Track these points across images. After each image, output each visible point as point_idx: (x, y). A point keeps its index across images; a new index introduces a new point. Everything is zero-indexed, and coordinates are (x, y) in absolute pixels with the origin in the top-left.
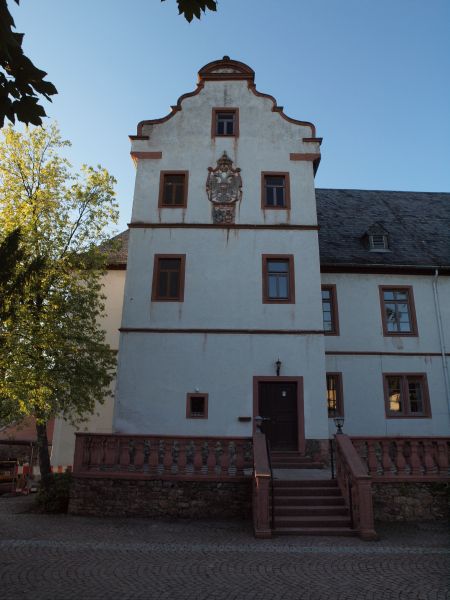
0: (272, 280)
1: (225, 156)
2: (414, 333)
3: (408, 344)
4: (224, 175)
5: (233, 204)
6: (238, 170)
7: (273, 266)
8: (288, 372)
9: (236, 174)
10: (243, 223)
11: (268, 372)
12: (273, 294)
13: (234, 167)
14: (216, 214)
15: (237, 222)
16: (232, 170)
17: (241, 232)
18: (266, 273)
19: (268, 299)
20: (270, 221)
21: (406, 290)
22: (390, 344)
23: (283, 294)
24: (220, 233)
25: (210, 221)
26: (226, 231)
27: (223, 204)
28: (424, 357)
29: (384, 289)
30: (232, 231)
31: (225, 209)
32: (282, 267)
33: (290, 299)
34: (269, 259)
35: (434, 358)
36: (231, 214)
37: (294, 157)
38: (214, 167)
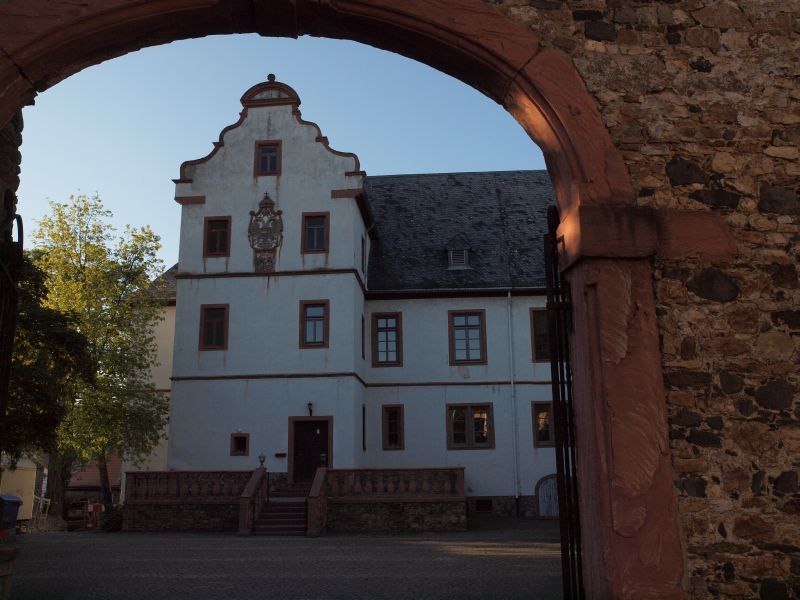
0: (310, 325)
1: (267, 198)
2: (483, 361)
3: (475, 373)
4: (266, 219)
5: (274, 250)
6: (280, 213)
7: (311, 312)
8: (319, 412)
9: (278, 218)
10: (282, 270)
11: (303, 413)
12: (310, 338)
13: (276, 210)
14: (257, 262)
15: (277, 270)
16: (273, 213)
17: (281, 279)
18: (304, 319)
19: (304, 344)
20: (309, 266)
21: (480, 314)
22: (456, 374)
23: (319, 338)
24: (261, 281)
25: (251, 269)
26: (266, 278)
27: (265, 251)
28: (491, 386)
29: (453, 314)
30: (272, 278)
31: (266, 256)
32: (319, 311)
33: (324, 344)
34: (305, 305)
35: (503, 387)
36: (271, 261)
37: (336, 194)
38: (256, 211)
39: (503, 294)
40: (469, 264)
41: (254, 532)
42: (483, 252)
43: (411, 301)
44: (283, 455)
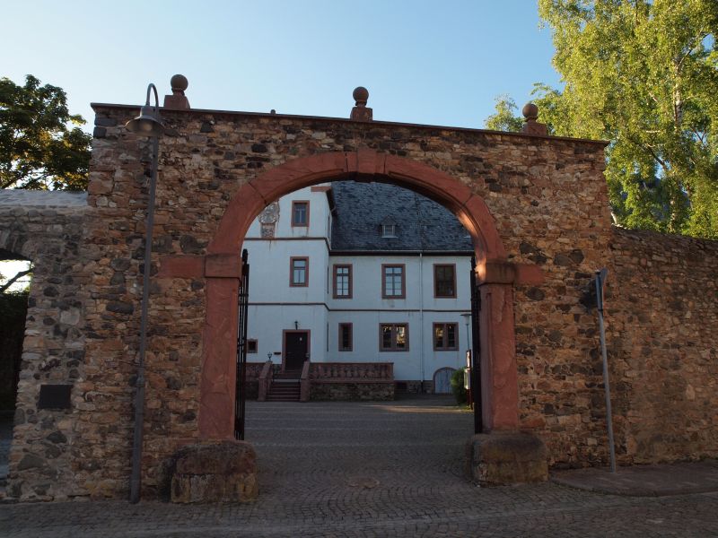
0: (296, 272)
2: (403, 296)
3: (398, 304)
5: (274, 224)
7: (297, 264)
8: (302, 327)
10: (279, 237)
11: (291, 327)
12: (296, 281)
14: (263, 231)
15: (276, 236)
17: (278, 242)
18: (293, 268)
19: (293, 284)
20: (296, 235)
21: (402, 266)
22: (386, 304)
23: (302, 281)
24: (265, 243)
25: (260, 237)
26: (269, 242)
27: (267, 224)
28: (407, 313)
29: (385, 266)
30: (273, 242)
31: (269, 227)
32: (302, 264)
33: (305, 284)
34: (294, 260)
35: (415, 313)
36: (272, 231)
37: (314, 189)
39: (418, 254)
40: (395, 234)
41: (267, 399)
42: (404, 226)
43: (358, 257)
44: (279, 353)
